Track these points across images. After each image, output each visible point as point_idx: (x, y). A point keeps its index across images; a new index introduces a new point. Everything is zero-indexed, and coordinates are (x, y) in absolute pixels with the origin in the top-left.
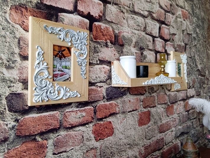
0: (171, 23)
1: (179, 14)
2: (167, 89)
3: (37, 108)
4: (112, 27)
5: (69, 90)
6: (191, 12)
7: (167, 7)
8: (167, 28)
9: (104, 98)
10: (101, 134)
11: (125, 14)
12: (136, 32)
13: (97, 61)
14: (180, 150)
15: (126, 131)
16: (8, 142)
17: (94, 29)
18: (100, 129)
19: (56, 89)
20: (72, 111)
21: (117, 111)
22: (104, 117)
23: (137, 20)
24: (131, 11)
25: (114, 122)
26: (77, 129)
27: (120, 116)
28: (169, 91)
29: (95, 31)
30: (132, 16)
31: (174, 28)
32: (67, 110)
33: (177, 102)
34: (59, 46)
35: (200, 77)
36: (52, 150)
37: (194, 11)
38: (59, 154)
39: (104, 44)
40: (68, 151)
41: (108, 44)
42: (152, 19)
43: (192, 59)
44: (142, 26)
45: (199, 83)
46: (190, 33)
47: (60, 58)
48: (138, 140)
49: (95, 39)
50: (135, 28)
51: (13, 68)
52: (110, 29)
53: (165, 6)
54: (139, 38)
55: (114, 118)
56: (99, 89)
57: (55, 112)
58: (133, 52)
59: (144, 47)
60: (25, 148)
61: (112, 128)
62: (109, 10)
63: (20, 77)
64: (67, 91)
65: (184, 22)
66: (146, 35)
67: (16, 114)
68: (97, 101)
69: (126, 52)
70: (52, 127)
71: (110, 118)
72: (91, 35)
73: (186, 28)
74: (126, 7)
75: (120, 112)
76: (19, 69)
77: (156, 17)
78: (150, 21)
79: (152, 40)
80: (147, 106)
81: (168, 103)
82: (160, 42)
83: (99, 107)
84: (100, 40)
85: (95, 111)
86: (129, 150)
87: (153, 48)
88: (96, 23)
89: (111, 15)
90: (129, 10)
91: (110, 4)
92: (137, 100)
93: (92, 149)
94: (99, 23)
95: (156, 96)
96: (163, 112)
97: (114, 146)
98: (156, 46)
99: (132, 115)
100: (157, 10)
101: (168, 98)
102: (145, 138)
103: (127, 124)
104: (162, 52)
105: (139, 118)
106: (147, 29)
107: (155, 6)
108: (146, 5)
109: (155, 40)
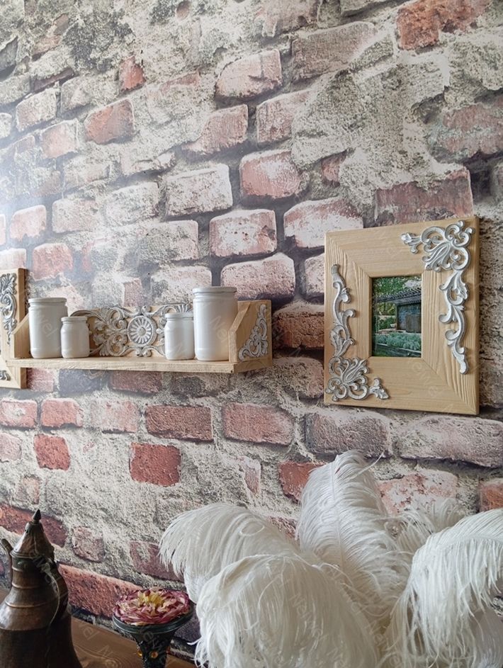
0: (294, 124)
1: (374, 47)
2: (287, 390)
4: (68, 242)
7: (265, 79)
8: (274, 157)
9: (54, 388)
10: (48, 457)
11: (99, 199)
12: (128, 229)
15: (96, 473)
17: (36, 259)
18: (47, 447)
21: (77, 421)
22: (52, 426)
23: (132, 196)
24: (111, 184)
25: (70, 442)
26: (15, 432)
27: (84, 436)
28: (309, 400)
29: (37, 262)
30: (116, 195)
32: (4, 399)
39: (52, 282)
40: (3, 463)
41: (60, 279)
44: (148, 203)
48: (128, 514)
49: (37, 278)
50: (124, 220)
52: (64, 248)
54: (137, 241)
55: (70, 434)
56: (48, 371)
58: (118, 285)
59: (157, 261)
61: (67, 454)
62: (59, 213)
66: (165, 224)
68: (42, 392)
69: (98, 287)
71: (64, 431)
72: (31, 272)
74: (97, 183)
75: (84, 426)
77: (206, 147)
78: (186, 171)
79: (197, 228)
80: (164, 431)
81: (293, 447)
82: (248, 220)
83: (46, 404)
84: (45, 276)
85: (38, 412)
86: (103, 524)
87: (199, 255)
88: (38, 249)
89: (65, 219)
90: (106, 184)
91: (59, 199)
92: (129, 407)
93: (33, 476)
94: (43, 246)
95: (212, 408)
96: (260, 475)
97: (69, 494)
98: (221, 240)
99: (112, 441)
100: (203, 126)
101: (296, 429)
102: (156, 520)
103: (99, 459)
104: (257, 254)
105: (133, 456)
106: (172, 203)
107: (190, 120)
108: (160, 139)
109: (214, 224)
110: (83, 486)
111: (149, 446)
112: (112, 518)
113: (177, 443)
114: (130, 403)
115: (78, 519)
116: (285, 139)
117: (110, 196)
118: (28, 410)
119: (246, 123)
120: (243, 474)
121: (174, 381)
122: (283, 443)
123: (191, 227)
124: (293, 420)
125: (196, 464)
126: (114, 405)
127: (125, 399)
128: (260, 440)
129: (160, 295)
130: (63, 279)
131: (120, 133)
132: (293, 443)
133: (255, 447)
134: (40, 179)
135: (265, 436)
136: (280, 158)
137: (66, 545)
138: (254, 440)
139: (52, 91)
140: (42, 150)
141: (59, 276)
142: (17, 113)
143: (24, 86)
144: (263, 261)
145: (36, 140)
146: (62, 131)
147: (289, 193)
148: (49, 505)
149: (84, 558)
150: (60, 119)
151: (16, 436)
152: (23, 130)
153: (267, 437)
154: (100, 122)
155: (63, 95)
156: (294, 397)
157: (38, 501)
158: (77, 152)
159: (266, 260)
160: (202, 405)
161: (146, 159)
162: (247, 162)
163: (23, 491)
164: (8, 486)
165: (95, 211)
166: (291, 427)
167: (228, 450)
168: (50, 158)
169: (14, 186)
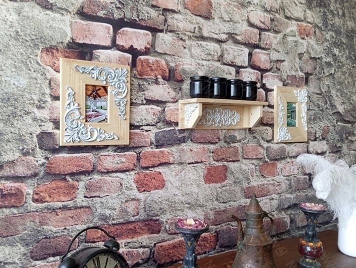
0: (273, 45)
1: (292, 31)
2: (263, 138)
3: (68, 148)
4: (165, 60)
5: (103, 132)
6: (320, 25)
7: (265, 24)
8: (265, 54)
9: (152, 143)
10: (146, 185)
11: (187, 42)
12: (205, 63)
13: (142, 101)
14: (288, 229)
16: (38, 177)
17: (138, 64)
18: (145, 179)
19: (89, 130)
20: (108, 155)
21: (170, 161)
22: (151, 166)
23: (207, 47)
24: (196, 37)
25: (165, 173)
26: (115, 175)
27: (175, 167)
28: (268, 141)
29: (140, 66)
30: (198, 44)
31: (279, 52)
32: (102, 154)
33: (284, 158)
34: (93, 86)
35: (339, 123)
36: (83, 193)
37: (329, 22)
38: (92, 199)
39: (153, 81)
40: (102, 197)
41: (159, 80)
42: (235, 43)
43: (324, 96)
44: (215, 54)
45: (337, 134)
46: (317, 57)
47: (95, 98)
48: (203, 201)
49: (140, 75)
50: (202, 57)
51: (44, 108)
52: (162, 62)
53: (260, 22)
54: (209, 70)
55: (165, 168)
56: (145, 133)
57: (88, 154)
60: (55, 186)
61: (163, 180)
62: (161, 40)
63: (50, 117)
64: (102, 133)
65: (302, 41)
66: (222, 66)
67: (47, 152)
68: (142, 147)
69: (186, 89)
70: (84, 169)
71: (160, 167)
72: (135, 71)
73: (308, 51)
74: (187, 33)
75: (175, 163)
76: (50, 109)
78: (232, 45)
79: (235, 71)
80: (220, 159)
82: (252, 74)
83: (144, 154)
84: (147, 76)
85: (138, 158)
86: (188, 211)
88: (142, 57)
89: (164, 45)
90: (193, 36)
91: (161, 32)
92: (203, 150)
93: (133, 200)
95: (239, 147)
96: (254, 170)
97: (164, 202)
99: (193, 168)
100: (243, 30)
101: (265, 152)
102: (217, 199)
105: (206, 173)
106: (225, 57)
107: (239, 26)
108: (223, 26)
109: (241, 71)
110: (174, 195)
111: (214, 167)
112: (193, 206)
113: (226, 163)
114: (204, 148)
115: (171, 214)
116: (269, 49)
117: (194, 43)
118: (128, 159)
119: (258, 37)
120: (249, 171)
122: (261, 157)
123: (233, 70)
124: (264, 148)
125: (233, 171)
126: (195, 150)
127: (202, 146)
128: (255, 157)
130: (161, 80)
131: (204, 14)
132: (264, 157)
133: (253, 160)
137: (161, 231)
138: (253, 158)
141: (158, 78)
147: (266, 68)
148: (147, 213)
149: (175, 234)
153: (257, 156)
154: (194, 3)
156: (264, 141)
157: (138, 214)
158: (178, 12)
160: (235, 146)
163: (124, 211)
165: (185, 48)
167: (245, 163)
168: (158, 6)
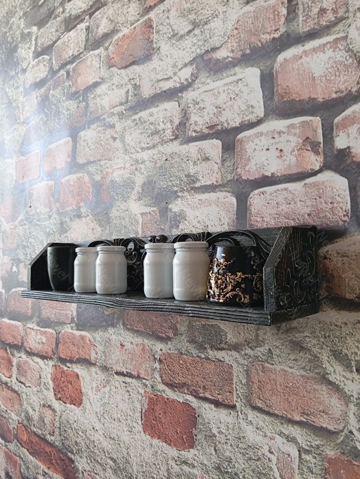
4: (88, 173)
9: (73, 319)
10: (63, 390)
11: (118, 127)
12: (146, 155)
15: (106, 417)
18: (62, 379)
20: (33, 329)
21: (92, 358)
22: (68, 359)
23: (152, 119)
24: (131, 108)
25: (83, 378)
26: (36, 359)
27: (97, 374)
30: (135, 120)
36: (15, 372)
40: (27, 387)
41: (81, 210)
44: (169, 125)
49: (62, 209)
50: (143, 145)
52: (85, 178)
54: (155, 168)
55: (84, 369)
58: (135, 215)
59: (176, 189)
61: (81, 390)
66: (185, 146)
68: (62, 322)
69: (116, 217)
70: (16, 342)
71: (78, 366)
72: (57, 204)
75: (97, 363)
77: (233, 51)
78: (208, 84)
79: (221, 147)
80: (179, 384)
81: (346, 436)
82: (284, 133)
83: (63, 335)
85: (56, 341)
87: (222, 180)
88: (63, 180)
89: (87, 149)
90: (125, 110)
91: (83, 130)
92: (143, 350)
93: (49, 406)
94: (67, 178)
95: (235, 365)
96: (297, 464)
97: (80, 433)
98: (249, 160)
99: (125, 385)
100: (230, 28)
101: (352, 412)
103: (111, 403)
104: (295, 174)
105: (146, 407)
106: (193, 122)
107: (216, 24)
109: (241, 141)
110: (93, 428)
111: (163, 398)
113: (193, 402)
114: (144, 345)
115: (88, 463)
116: (339, 20)
117: (129, 122)
118: (47, 340)
120: (274, 459)
121: (191, 327)
122: (331, 428)
123: (214, 147)
125: (215, 431)
126: (128, 346)
127: (139, 340)
129: (178, 226)
130: (83, 210)
131: (140, 54)
132: (346, 431)
133: (290, 425)
134: (68, 112)
135: (304, 413)
136: (331, 47)
138: (289, 416)
139: (83, 26)
140: (71, 84)
141: (80, 206)
142: (54, 53)
143: (60, 27)
144: (303, 182)
145: (67, 75)
146: (89, 63)
147: (342, 92)
148: (62, 439)
150: (88, 50)
151: (37, 363)
152: (57, 68)
153: (308, 415)
154: (122, 46)
155: (92, 27)
156: (348, 367)
157: (54, 432)
158: (101, 80)
159: (309, 181)
160: (222, 359)
161: (166, 77)
162: (284, 60)
163: (42, 419)
164: (31, 411)
165: (115, 139)
166: (344, 408)
167: (254, 422)
168: (78, 90)
169: (48, 122)
